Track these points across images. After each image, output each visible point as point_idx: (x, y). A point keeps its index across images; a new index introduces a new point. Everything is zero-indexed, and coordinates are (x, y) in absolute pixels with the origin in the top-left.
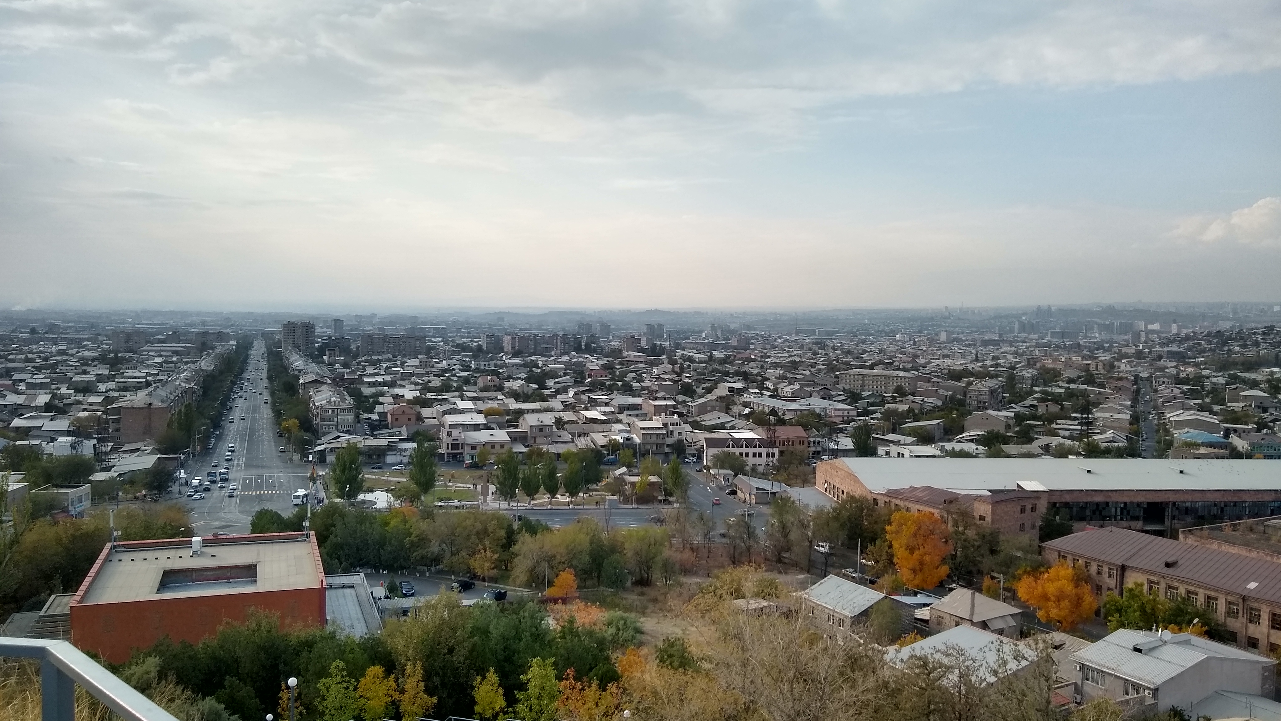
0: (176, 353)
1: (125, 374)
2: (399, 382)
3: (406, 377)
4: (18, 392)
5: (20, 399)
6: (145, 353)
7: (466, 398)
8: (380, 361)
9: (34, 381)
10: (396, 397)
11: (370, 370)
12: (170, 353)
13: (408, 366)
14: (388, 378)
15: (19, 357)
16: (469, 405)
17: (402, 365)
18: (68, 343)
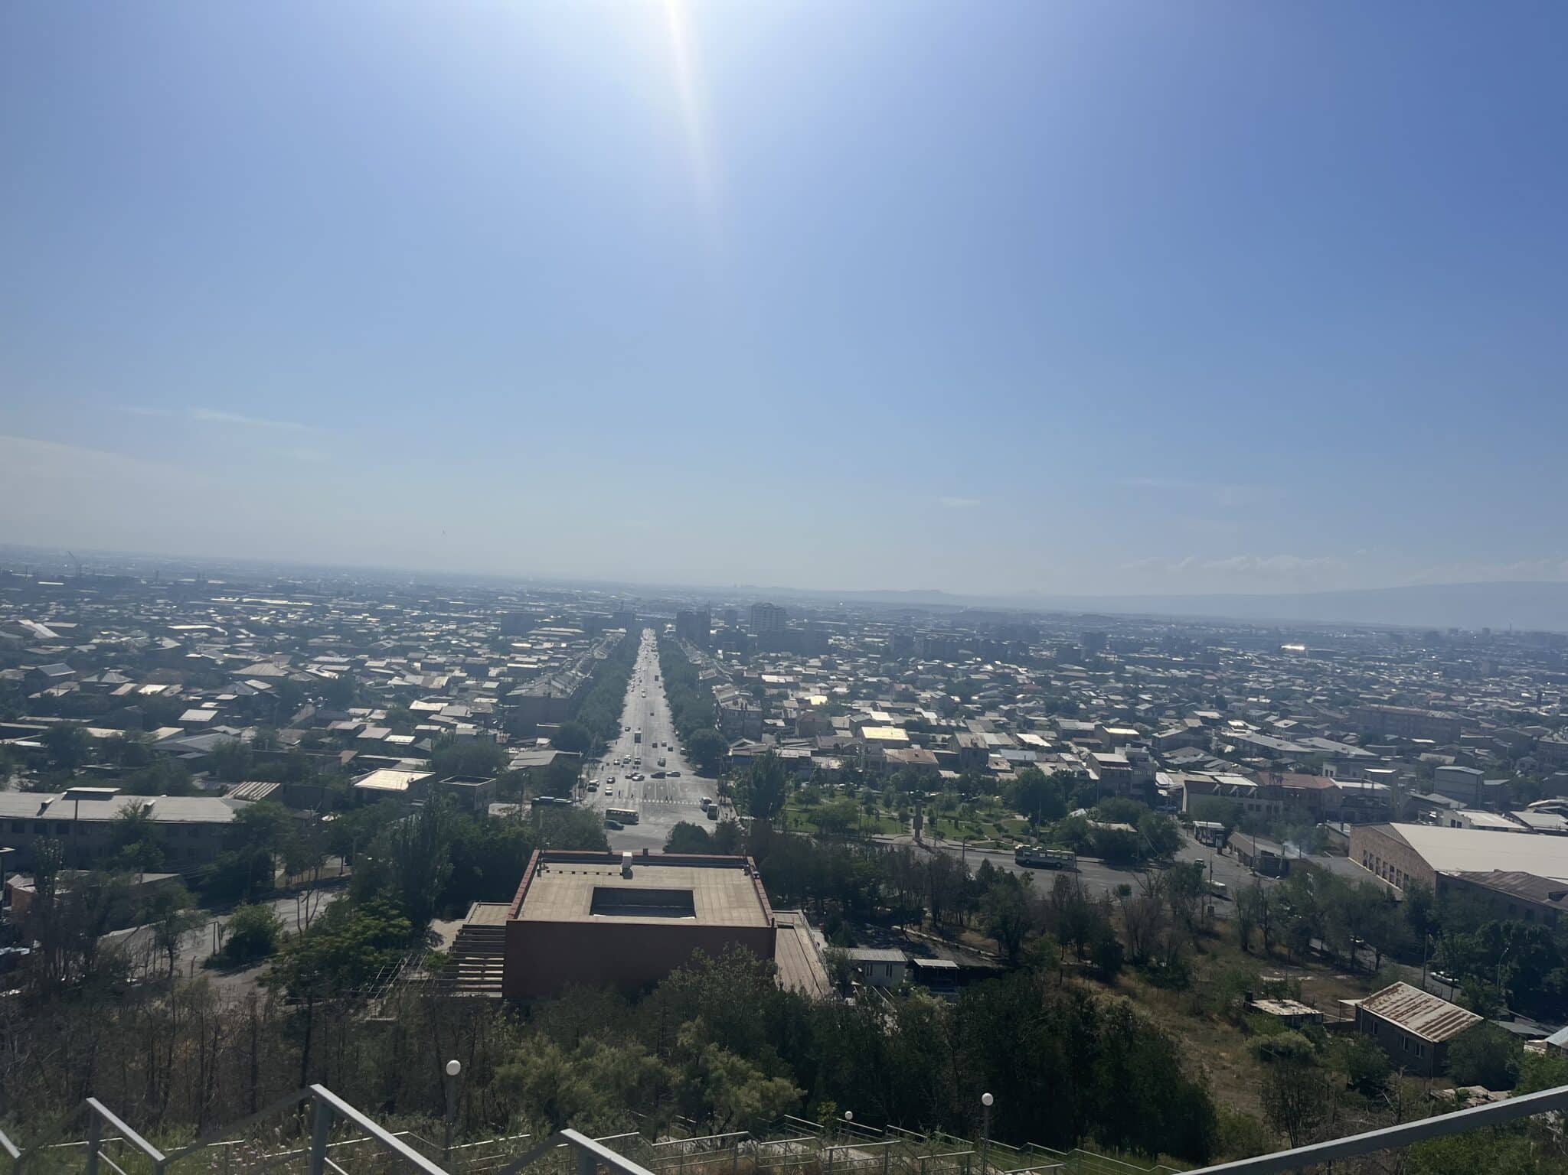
0: (564, 639)
1: (517, 659)
2: (802, 685)
3: (810, 679)
4: (415, 672)
5: (418, 680)
6: (534, 637)
7: (879, 709)
8: (778, 659)
9: (428, 661)
10: (800, 701)
11: (769, 669)
12: (557, 639)
13: (810, 667)
14: (790, 679)
15: (412, 635)
16: (884, 716)
17: (803, 664)
18: (458, 624)
